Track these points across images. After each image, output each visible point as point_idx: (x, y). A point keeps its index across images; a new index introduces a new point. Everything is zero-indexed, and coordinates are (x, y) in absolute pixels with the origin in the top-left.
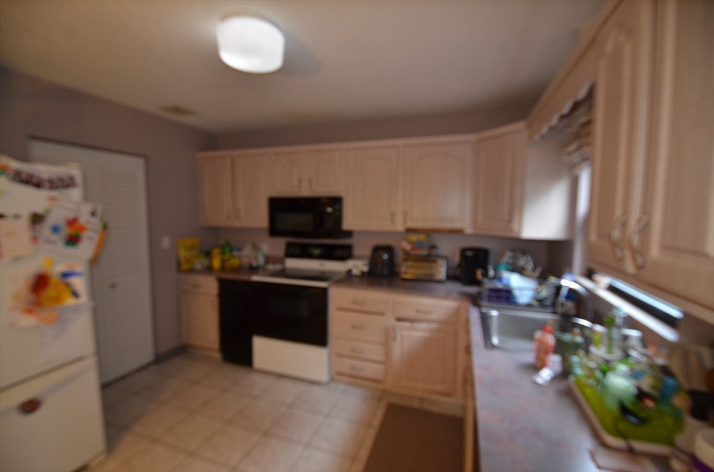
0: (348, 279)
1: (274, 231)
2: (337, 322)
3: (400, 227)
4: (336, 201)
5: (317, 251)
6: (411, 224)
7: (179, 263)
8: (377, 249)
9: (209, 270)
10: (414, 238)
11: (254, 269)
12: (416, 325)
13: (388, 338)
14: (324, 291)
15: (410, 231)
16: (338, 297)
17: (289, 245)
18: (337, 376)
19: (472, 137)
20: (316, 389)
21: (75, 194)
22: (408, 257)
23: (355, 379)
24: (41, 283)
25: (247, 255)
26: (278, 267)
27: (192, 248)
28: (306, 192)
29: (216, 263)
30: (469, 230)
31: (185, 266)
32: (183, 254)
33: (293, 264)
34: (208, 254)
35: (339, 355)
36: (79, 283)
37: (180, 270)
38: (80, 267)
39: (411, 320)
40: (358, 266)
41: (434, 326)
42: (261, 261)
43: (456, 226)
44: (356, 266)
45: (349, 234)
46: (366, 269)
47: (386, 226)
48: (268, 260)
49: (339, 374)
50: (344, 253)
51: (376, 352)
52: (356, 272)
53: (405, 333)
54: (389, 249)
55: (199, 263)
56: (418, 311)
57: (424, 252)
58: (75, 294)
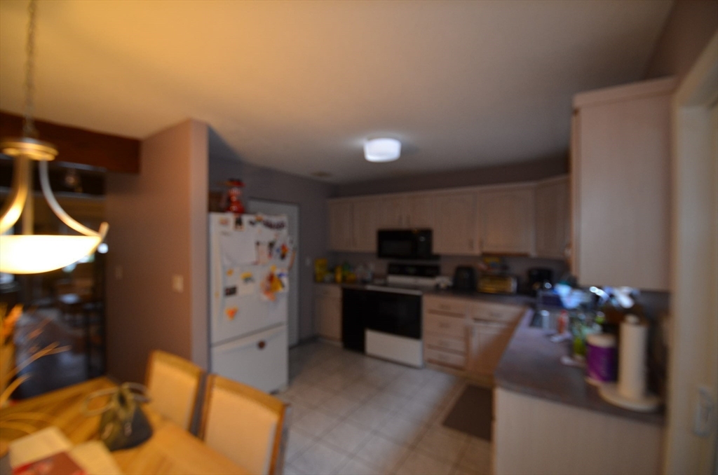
0: (437, 290)
1: (381, 253)
2: (429, 321)
3: (477, 251)
4: (428, 233)
5: (412, 270)
6: (487, 249)
7: (315, 276)
8: (459, 269)
9: (334, 281)
10: (490, 260)
11: (365, 282)
12: (490, 326)
13: (467, 334)
14: (419, 297)
15: (486, 255)
16: (430, 303)
17: (390, 265)
18: (429, 362)
19: (532, 184)
20: (412, 372)
21: (284, 232)
22: (485, 275)
23: (442, 365)
24: (271, 278)
25: (360, 272)
26: (382, 282)
27: (323, 266)
28: (404, 226)
29: (339, 277)
30: (533, 254)
31: (318, 278)
32: (318, 270)
33: (393, 279)
34: (332, 270)
35: (430, 347)
36: (285, 280)
37: (315, 281)
38: (285, 272)
39: (486, 321)
40: (444, 281)
41: (503, 326)
42: (368, 277)
43: (522, 250)
45: (437, 257)
46: (450, 284)
47: (466, 251)
48: (375, 276)
49: (430, 361)
50: (433, 272)
51: (458, 345)
52: (443, 285)
53: (481, 331)
54: (470, 270)
55: (328, 277)
57: (496, 271)
58: (283, 286)
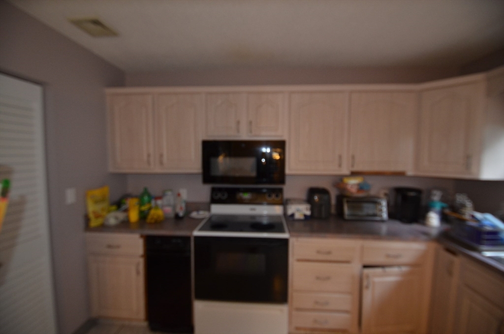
3: (346, 171)
5: (246, 196)
7: (87, 219)
9: (125, 225)
12: (388, 270)
14: (285, 242)
15: (355, 173)
17: (214, 190)
26: (204, 215)
27: (102, 200)
29: (134, 216)
31: (94, 223)
32: (92, 208)
33: (219, 209)
37: (87, 227)
41: (404, 269)
44: (298, 210)
46: (308, 213)
51: (343, 302)
52: (299, 216)
53: (377, 280)
55: (113, 219)
56: (388, 256)
